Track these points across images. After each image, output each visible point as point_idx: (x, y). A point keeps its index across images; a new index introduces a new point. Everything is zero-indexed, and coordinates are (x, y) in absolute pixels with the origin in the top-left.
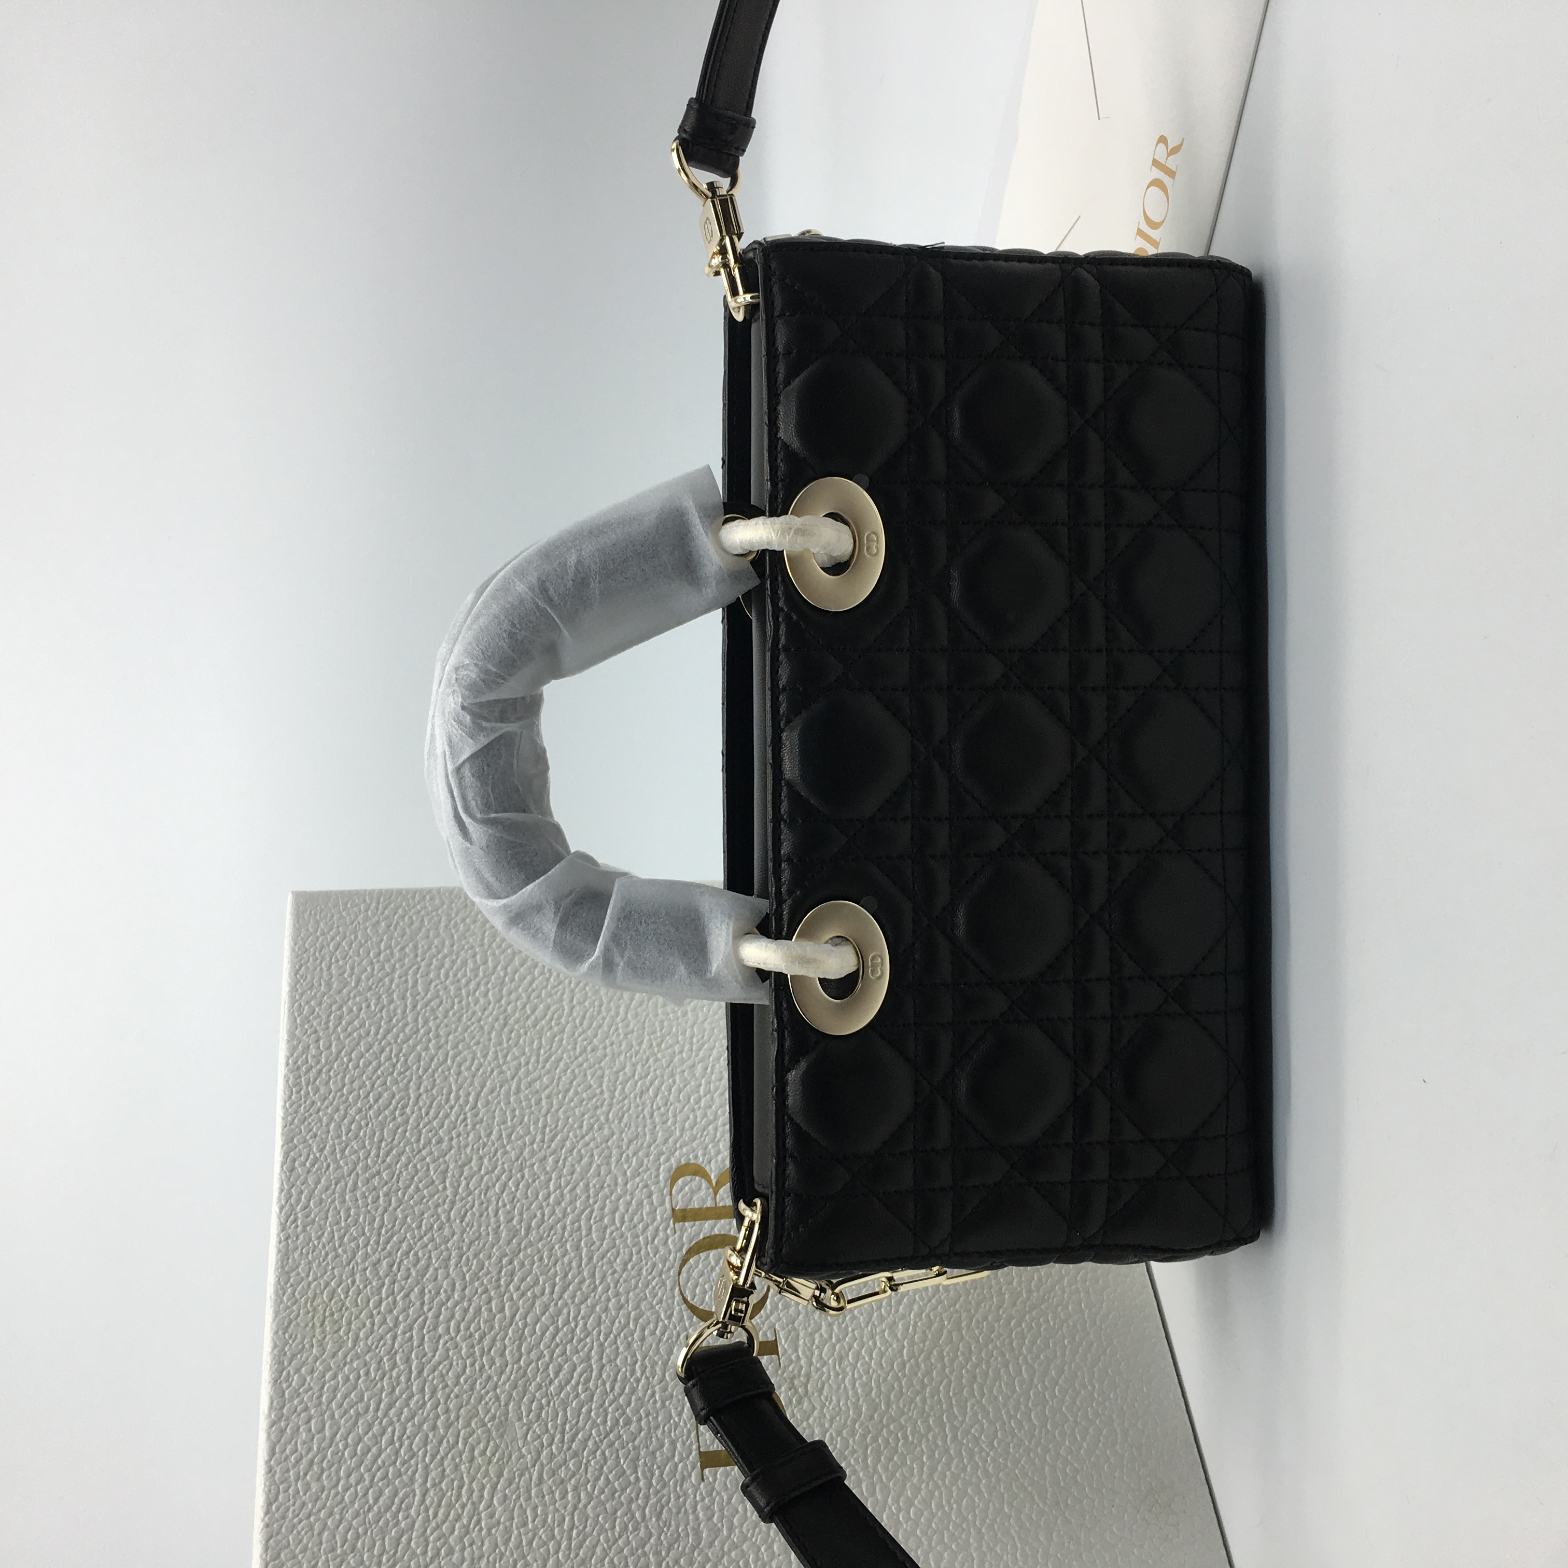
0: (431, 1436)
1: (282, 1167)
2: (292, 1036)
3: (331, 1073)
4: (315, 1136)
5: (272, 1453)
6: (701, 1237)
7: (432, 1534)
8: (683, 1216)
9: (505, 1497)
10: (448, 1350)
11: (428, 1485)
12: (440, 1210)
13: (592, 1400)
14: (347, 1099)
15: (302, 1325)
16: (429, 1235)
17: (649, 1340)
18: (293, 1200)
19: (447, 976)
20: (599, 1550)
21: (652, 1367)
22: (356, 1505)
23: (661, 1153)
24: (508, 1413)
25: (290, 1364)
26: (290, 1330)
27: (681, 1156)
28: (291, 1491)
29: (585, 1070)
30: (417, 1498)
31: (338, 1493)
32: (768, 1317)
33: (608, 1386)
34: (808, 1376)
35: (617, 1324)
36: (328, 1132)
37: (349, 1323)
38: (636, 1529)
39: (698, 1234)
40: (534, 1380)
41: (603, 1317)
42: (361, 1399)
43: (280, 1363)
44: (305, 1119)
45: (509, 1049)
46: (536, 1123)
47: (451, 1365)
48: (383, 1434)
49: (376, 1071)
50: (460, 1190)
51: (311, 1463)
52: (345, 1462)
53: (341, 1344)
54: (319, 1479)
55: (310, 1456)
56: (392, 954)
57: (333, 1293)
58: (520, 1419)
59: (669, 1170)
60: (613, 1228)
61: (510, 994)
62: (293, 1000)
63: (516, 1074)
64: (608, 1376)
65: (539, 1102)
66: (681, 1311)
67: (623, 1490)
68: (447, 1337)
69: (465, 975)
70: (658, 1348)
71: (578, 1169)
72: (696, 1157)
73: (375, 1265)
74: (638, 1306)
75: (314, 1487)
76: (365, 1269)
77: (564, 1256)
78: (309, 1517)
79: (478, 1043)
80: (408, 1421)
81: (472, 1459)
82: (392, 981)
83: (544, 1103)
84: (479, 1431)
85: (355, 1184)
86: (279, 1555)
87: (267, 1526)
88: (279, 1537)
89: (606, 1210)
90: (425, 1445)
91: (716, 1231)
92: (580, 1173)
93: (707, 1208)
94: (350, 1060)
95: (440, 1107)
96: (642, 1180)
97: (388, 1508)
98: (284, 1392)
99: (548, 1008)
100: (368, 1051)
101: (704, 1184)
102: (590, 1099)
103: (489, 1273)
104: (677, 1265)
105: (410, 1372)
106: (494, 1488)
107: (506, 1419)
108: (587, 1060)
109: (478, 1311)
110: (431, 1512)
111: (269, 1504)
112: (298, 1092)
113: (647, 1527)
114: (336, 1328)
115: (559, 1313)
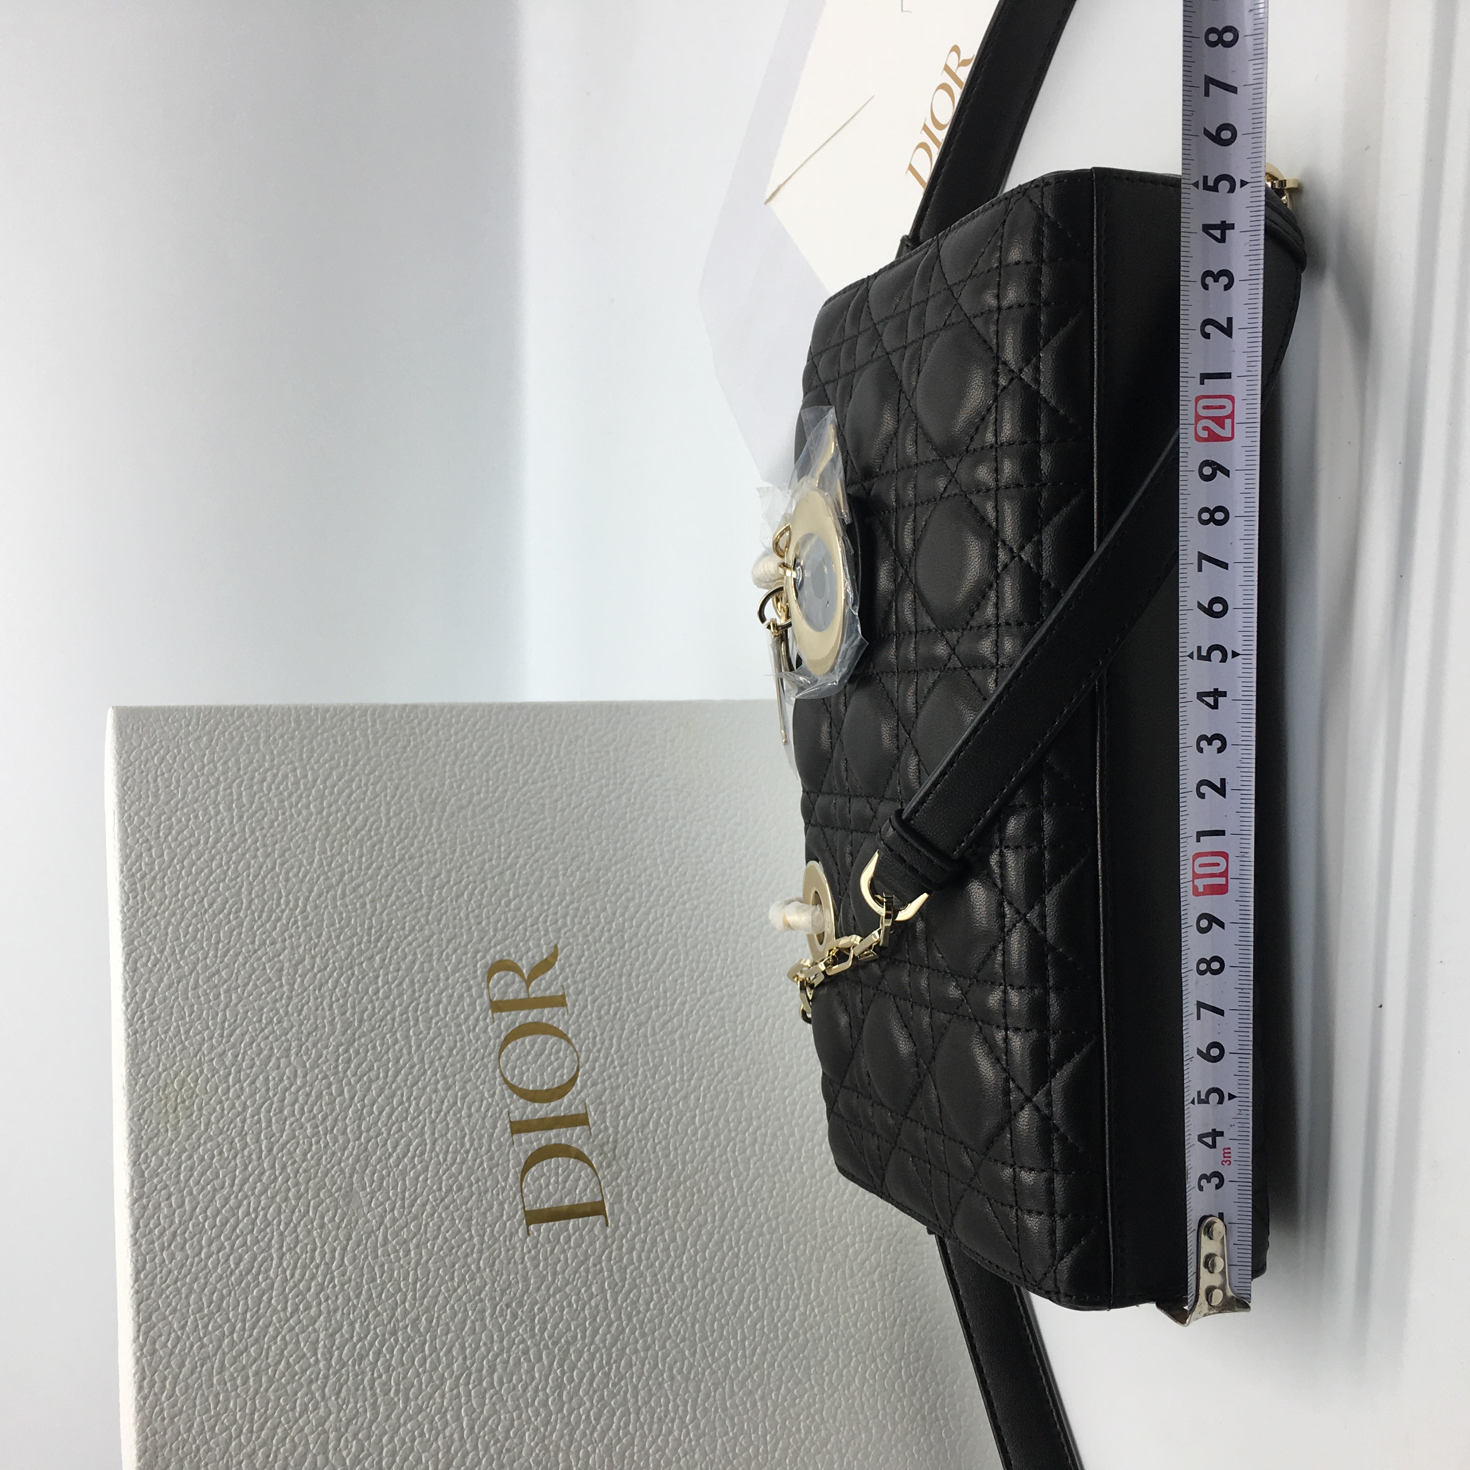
0: (283, 1206)
1: (125, 966)
2: (124, 845)
3: (166, 880)
4: (155, 938)
5: (136, 1227)
6: (517, 1025)
7: (290, 1291)
8: (498, 1006)
9: (355, 1258)
10: (294, 1131)
11: (284, 1249)
12: (278, 1005)
13: (427, 1170)
14: (182, 905)
15: (156, 1111)
16: (270, 1028)
17: (476, 1116)
18: (137, 998)
19: (270, 789)
20: (441, 1298)
21: (480, 1139)
22: (219, 1270)
23: (477, 952)
24: (352, 1184)
25: (147, 1147)
26: (145, 1117)
27: (496, 953)
28: (157, 1260)
29: (404, 877)
30: (274, 1262)
31: (201, 1260)
32: (579, 1093)
33: (441, 1157)
34: (616, 1141)
35: (446, 1104)
36: (167, 934)
37: (200, 1109)
38: (472, 1279)
39: (514, 1023)
40: (375, 1153)
41: (434, 1097)
42: (217, 1176)
43: (137, 1146)
44: (143, 923)
45: (333, 856)
46: (362, 925)
47: (298, 1143)
48: (238, 1207)
49: (208, 878)
50: (296, 987)
51: (174, 1235)
52: (206, 1232)
53: (194, 1127)
54: (183, 1248)
55: (172, 1228)
56: (216, 767)
57: (183, 1083)
58: (364, 1189)
59: (485, 967)
60: (437, 1018)
61: (330, 806)
62: (122, 812)
63: (341, 880)
64: (441, 1149)
65: (364, 905)
66: (502, 1090)
67: (459, 1247)
68: (292, 1119)
69: (287, 788)
70: (484, 1123)
71: (404, 967)
72: (509, 954)
73: (220, 1056)
74: (463, 1088)
75: (179, 1256)
76: (212, 1060)
77: (394, 1044)
78: (176, 1282)
79: (303, 852)
80: (261, 1194)
81: (322, 1226)
82: (217, 793)
83: (368, 906)
84: (328, 1201)
85: (197, 981)
86: (150, 1317)
87: (137, 1292)
88: (150, 1301)
89: (431, 1002)
90: (279, 1214)
91: (530, 1019)
92: (406, 969)
93: (521, 1000)
94: (183, 868)
95: (271, 911)
96: (461, 976)
97: (249, 1272)
98: (143, 1172)
99: (366, 820)
100: (199, 859)
101: (518, 978)
102: (411, 903)
103: (327, 1060)
104: (497, 1049)
105: (261, 1151)
106: (344, 1249)
107: (352, 1189)
108: (406, 867)
109: (320, 1096)
110: (288, 1273)
111: (138, 1273)
112: (135, 897)
113: (482, 1277)
114: (189, 1112)
115: (393, 1095)
